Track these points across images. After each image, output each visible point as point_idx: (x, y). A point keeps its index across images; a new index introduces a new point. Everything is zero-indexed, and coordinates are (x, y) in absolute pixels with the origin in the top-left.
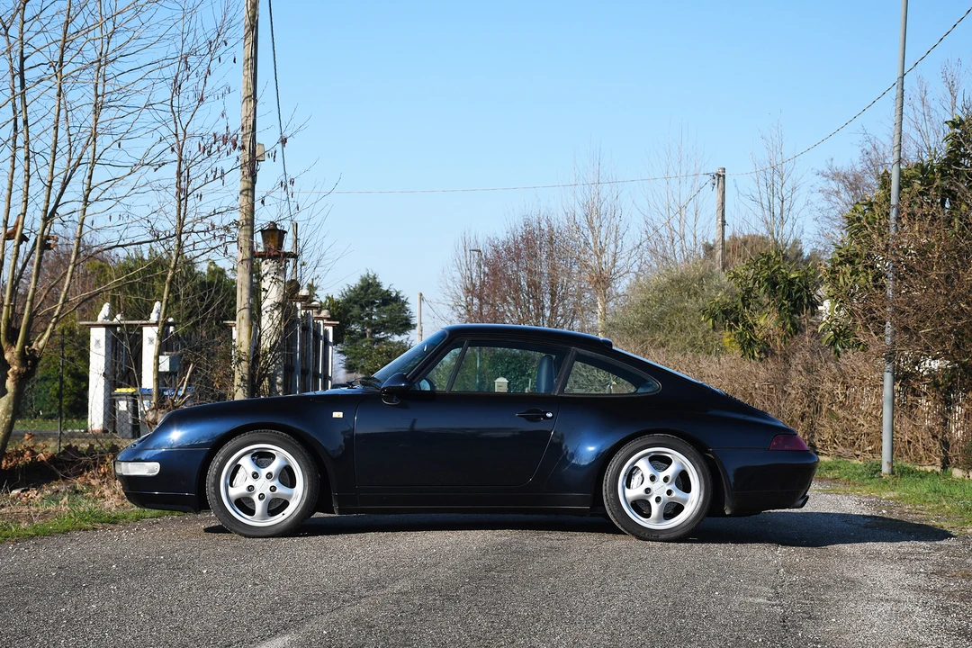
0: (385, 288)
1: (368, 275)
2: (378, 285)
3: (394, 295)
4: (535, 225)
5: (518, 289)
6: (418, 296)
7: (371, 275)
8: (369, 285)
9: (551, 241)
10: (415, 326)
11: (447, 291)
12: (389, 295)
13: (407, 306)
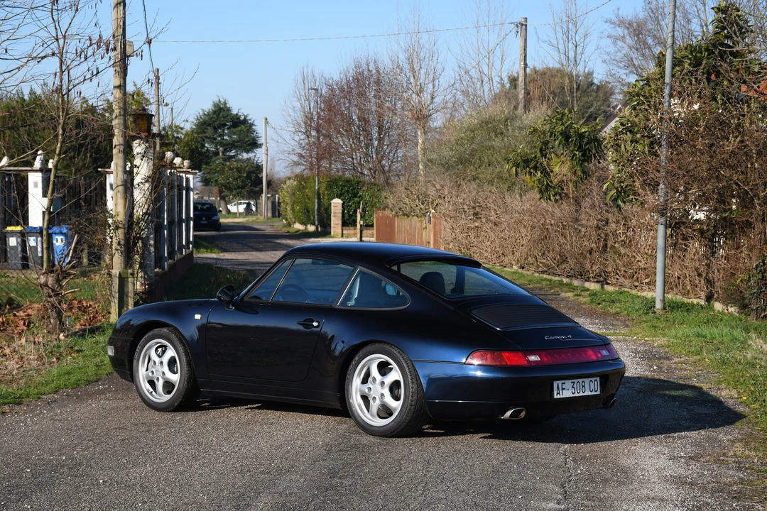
0: (234, 112)
1: (220, 101)
2: (229, 110)
3: (242, 118)
4: (364, 67)
5: (350, 122)
6: (264, 121)
7: (223, 101)
8: (221, 109)
9: (378, 82)
10: (260, 146)
11: (289, 119)
12: (239, 118)
13: (254, 127)
